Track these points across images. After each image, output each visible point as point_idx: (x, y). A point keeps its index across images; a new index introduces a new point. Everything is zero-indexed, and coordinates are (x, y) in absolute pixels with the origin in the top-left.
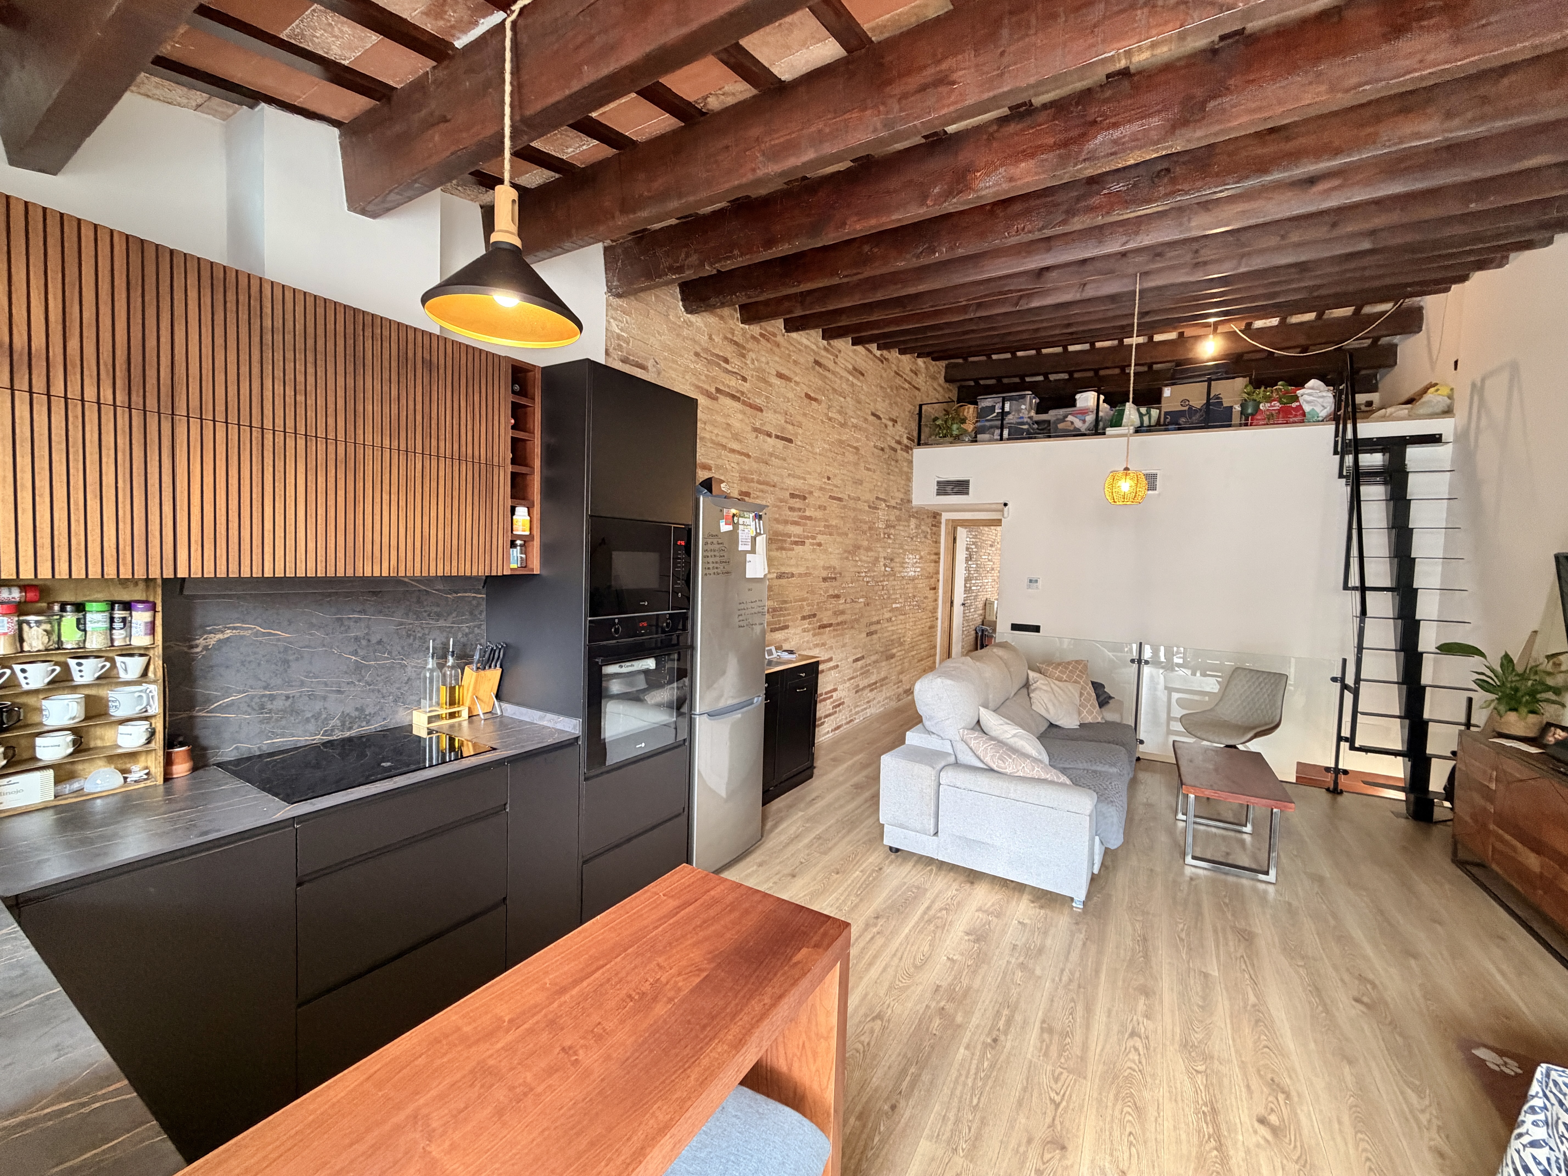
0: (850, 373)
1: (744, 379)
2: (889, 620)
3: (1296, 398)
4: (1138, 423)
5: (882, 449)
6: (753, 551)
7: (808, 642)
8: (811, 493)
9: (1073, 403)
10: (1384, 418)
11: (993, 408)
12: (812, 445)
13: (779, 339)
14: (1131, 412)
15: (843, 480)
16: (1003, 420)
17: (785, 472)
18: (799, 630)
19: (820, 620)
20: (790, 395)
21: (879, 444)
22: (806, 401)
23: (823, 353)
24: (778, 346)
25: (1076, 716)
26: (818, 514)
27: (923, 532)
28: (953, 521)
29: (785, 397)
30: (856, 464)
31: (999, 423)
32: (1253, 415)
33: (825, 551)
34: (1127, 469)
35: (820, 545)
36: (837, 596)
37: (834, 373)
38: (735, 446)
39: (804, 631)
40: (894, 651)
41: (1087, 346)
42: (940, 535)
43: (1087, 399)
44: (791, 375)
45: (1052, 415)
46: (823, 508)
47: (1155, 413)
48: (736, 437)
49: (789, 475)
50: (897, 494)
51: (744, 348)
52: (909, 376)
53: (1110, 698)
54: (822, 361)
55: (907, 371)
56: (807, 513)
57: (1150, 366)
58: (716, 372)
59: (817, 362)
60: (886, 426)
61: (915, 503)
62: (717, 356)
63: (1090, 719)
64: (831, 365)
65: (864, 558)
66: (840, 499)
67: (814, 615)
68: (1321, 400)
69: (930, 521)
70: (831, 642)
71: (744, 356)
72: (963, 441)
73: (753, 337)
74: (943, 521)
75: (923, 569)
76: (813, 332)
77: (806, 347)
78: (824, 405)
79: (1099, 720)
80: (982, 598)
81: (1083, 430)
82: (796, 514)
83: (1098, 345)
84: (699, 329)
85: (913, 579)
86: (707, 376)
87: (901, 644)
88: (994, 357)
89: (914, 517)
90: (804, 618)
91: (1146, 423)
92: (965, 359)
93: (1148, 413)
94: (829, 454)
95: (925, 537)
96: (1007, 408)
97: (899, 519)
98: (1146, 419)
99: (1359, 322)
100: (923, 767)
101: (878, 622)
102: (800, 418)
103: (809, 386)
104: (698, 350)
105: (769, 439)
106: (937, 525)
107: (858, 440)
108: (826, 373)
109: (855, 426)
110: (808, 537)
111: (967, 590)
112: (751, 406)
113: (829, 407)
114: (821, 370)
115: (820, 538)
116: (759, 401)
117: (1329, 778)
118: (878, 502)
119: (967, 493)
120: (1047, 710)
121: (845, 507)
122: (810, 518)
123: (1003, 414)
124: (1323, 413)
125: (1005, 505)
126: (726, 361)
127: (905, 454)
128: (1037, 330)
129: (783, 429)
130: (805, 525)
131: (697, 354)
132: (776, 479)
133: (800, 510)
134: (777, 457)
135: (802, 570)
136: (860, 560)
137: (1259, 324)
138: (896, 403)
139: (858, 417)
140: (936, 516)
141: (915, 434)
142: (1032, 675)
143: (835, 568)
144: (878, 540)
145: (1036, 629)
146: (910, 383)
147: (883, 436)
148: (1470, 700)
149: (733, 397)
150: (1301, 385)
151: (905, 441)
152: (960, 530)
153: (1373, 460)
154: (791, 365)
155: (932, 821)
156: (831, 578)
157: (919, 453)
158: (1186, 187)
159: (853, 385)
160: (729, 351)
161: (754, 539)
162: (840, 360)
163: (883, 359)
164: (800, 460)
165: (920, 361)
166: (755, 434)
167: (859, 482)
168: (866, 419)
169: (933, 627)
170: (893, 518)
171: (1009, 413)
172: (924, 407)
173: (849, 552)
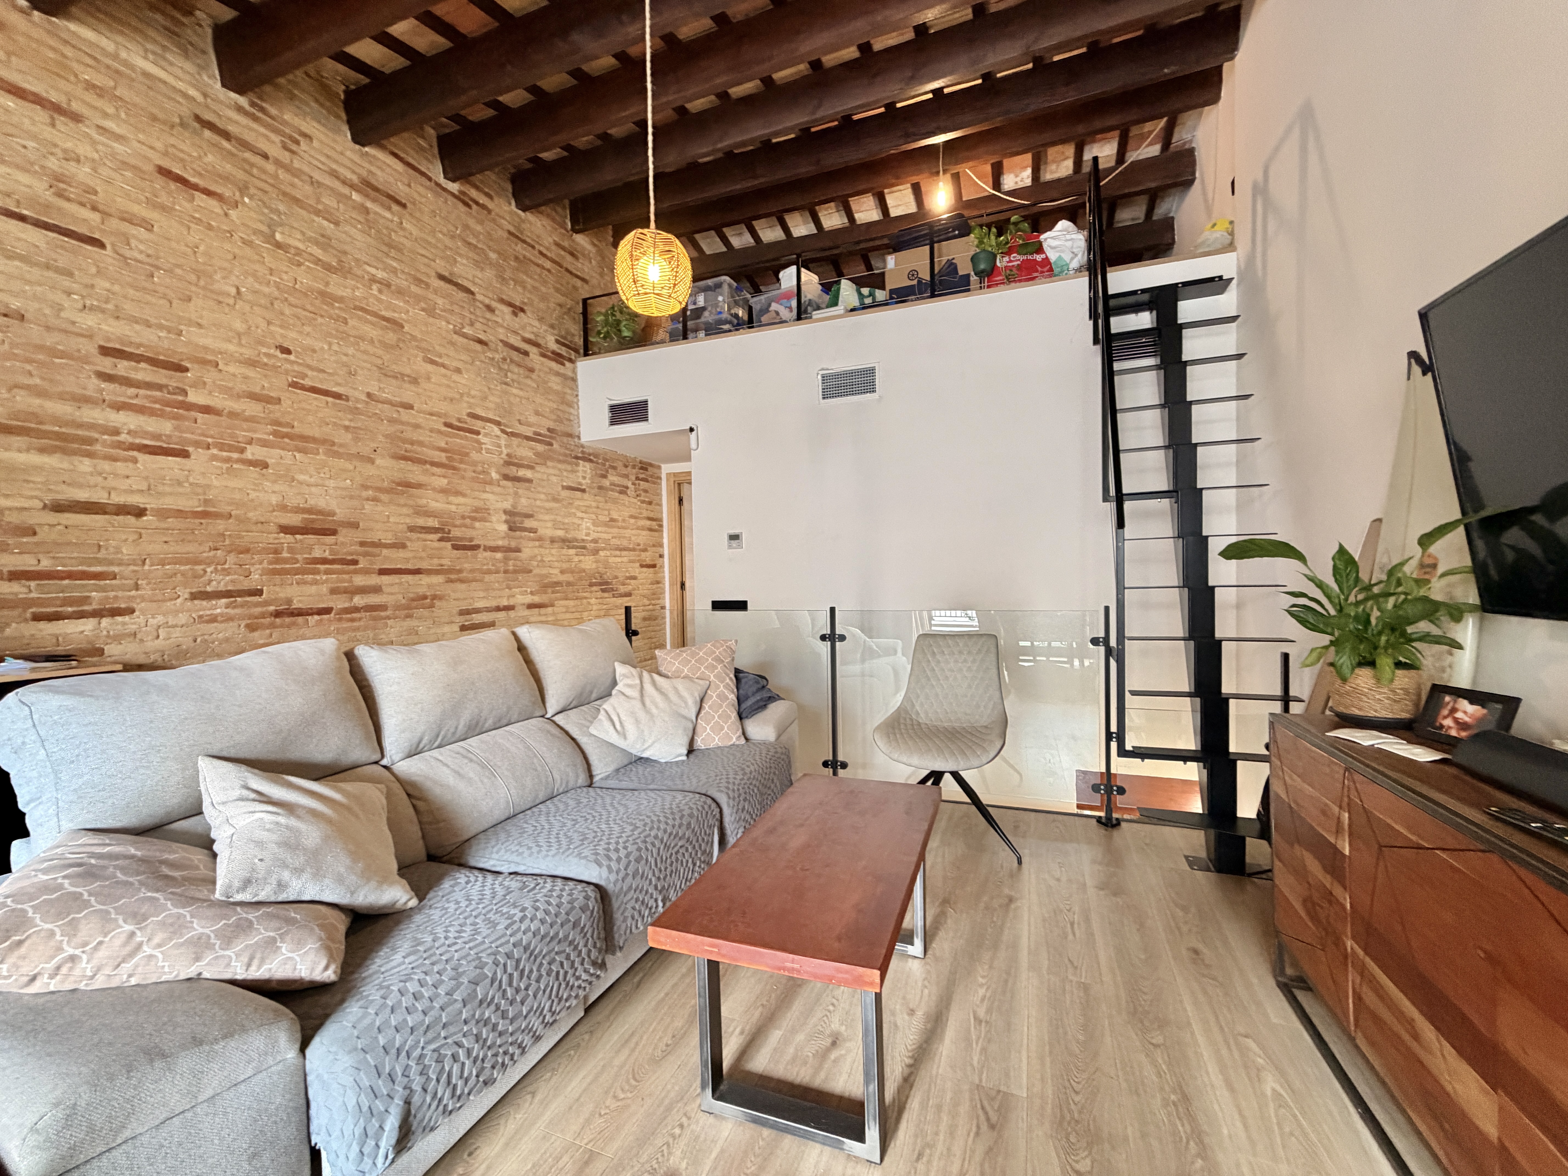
0: (352, 186)
3: (1040, 247)
4: (856, 303)
5: (480, 342)
8: (209, 363)
14: (848, 293)
15: (343, 364)
17: (71, 300)
20: (81, 148)
21: (467, 330)
23: (232, 115)
25: (682, 738)
26: (252, 408)
27: (612, 484)
30: (391, 347)
32: (990, 272)
33: (285, 478)
42: (657, 494)
43: (787, 276)
46: (259, 398)
47: (880, 294)
50: (533, 419)
53: (773, 699)
54: (226, 127)
59: (205, 124)
60: (490, 309)
61: (584, 439)
63: (713, 744)
64: (275, 151)
66: (337, 396)
67: (252, 592)
68: (1069, 244)
69: (633, 473)
74: (664, 476)
77: (145, 73)
78: (249, 214)
79: (734, 741)
81: (784, 317)
89: (584, 459)
90: (205, 596)
91: (867, 305)
93: (872, 294)
94: (276, 305)
95: (621, 492)
96: (702, 302)
97: (543, 457)
98: (866, 298)
103: (175, 158)
106: (651, 480)
107: (390, 307)
108: (248, 155)
109: (380, 282)
110: (201, 445)
114: (223, 144)
118: (474, 422)
119: (645, 419)
121: (355, 411)
122: (207, 410)
124: (1075, 264)
125: (692, 430)
127: (553, 365)
135: (181, 504)
138: (517, 281)
139: (393, 271)
140: (647, 467)
141: (580, 342)
145: (741, 606)
146: (555, 262)
147: (482, 323)
148: (1286, 657)
150: (1047, 230)
151: (554, 346)
152: (685, 486)
153: (1135, 320)
156: (312, 529)
157: (585, 367)
162: (307, 150)
163: (468, 201)
165: (581, 240)
168: (420, 282)
170: (524, 453)
171: (704, 308)
173: (379, 490)
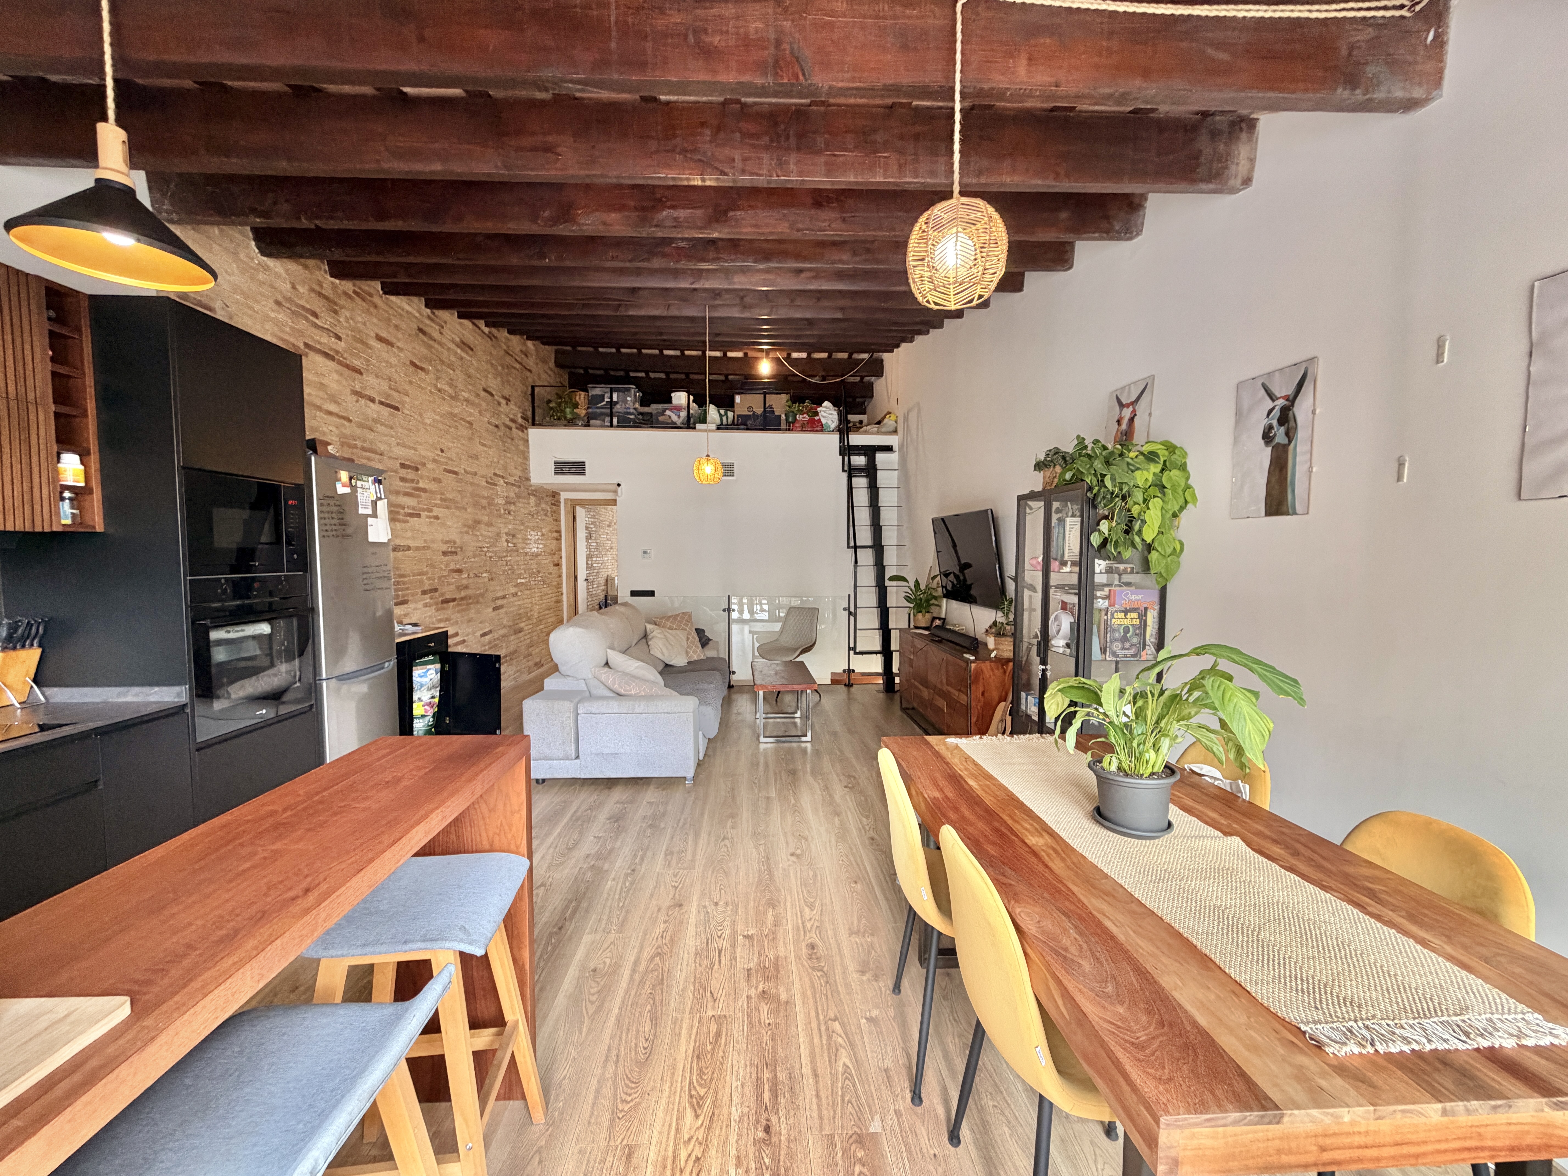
0: (458, 346)
1: (339, 338)
2: (515, 595)
3: (817, 414)
4: (719, 422)
5: (497, 426)
6: (374, 515)
7: (430, 617)
8: (424, 464)
9: (669, 400)
10: (866, 433)
11: (603, 397)
12: (421, 415)
13: (377, 300)
14: (713, 412)
15: (457, 454)
16: (611, 409)
17: (393, 441)
18: (420, 605)
19: (442, 595)
20: (394, 361)
21: (493, 421)
22: (412, 369)
23: (428, 322)
24: (376, 307)
25: (684, 656)
26: (433, 487)
27: (543, 510)
28: (572, 500)
29: (387, 362)
30: (470, 439)
31: (608, 411)
32: (793, 423)
33: (443, 525)
34: (708, 456)
35: (437, 518)
36: (459, 571)
37: (440, 343)
38: (333, 408)
39: (426, 605)
40: (522, 625)
41: (678, 353)
42: (559, 514)
43: (680, 398)
44: (394, 340)
45: (654, 408)
46: (437, 480)
47: (730, 414)
48: (333, 399)
49: (398, 444)
50: (515, 471)
51: (335, 304)
52: (520, 357)
53: (709, 640)
54: (425, 329)
55: (517, 350)
56: (421, 485)
57: (726, 376)
58: (302, 324)
59: (421, 330)
60: (499, 404)
61: (533, 481)
62: (303, 308)
63: (695, 658)
64: (436, 335)
65: (485, 533)
66: (456, 473)
67: (436, 590)
68: (831, 416)
69: (549, 499)
70: (456, 617)
71: (336, 312)
72: (577, 425)
73: (346, 294)
74: (562, 501)
75: (545, 546)
76: (415, 299)
77: (408, 312)
78: (432, 376)
79: (702, 657)
80: (604, 574)
81: (679, 424)
82: (408, 485)
83: (687, 353)
84: (278, 276)
85: (537, 555)
86: (292, 328)
87: (529, 618)
88: (601, 350)
89: (533, 495)
90: (424, 592)
91: (725, 422)
92: (574, 347)
93: (726, 414)
94: (440, 425)
95: (546, 515)
96: (615, 398)
97: (518, 496)
98: (724, 418)
99: (852, 363)
100: (561, 702)
101: (504, 597)
102: (407, 387)
103: (414, 354)
104: (280, 298)
105: (372, 404)
106: (557, 504)
107: (471, 415)
108: (431, 342)
109: (467, 400)
110: (424, 510)
111: (589, 567)
112: (348, 367)
113: (438, 378)
114: (426, 339)
115: (436, 511)
116: (357, 363)
117: (845, 677)
118: (496, 478)
119: (584, 474)
120: (663, 654)
121: (461, 481)
122: (424, 490)
123: (612, 404)
124: (832, 426)
125: (619, 485)
126: (316, 315)
127: (520, 433)
128: (636, 333)
129: (388, 396)
130: (419, 496)
131: (278, 303)
132: (383, 447)
133: (412, 481)
134: (382, 424)
135: (419, 543)
136: (482, 535)
137: (795, 355)
138: (508, 381)
139: (470, 391)
140: (555, 495)
141: (529, 414)
142: (649, 627)
143: (455, 542)
144: (500, 516)
145: (651, 593)
146: (520, 363)
147: (497, 414)
148: (909, 614)
149: (326, 355)
150: (820, 404)
151: (520, 420)
152: (578, 508)
153: (859, 460)
154: (392, 329)
155: (573, 747)
156: (451, 552)
157: (534, 433)
158: (725, 256)
159: (462, 358)
160: (317, 305)
161: (374, 503)
162: (446, 331)
163: (491, 336)
164: (410, 430)
165: (530, 343)
166: (355, 398)
167: (475, 457)
168: (478, 395)
169: (559, 602)
170: (512, 495)
171: (617, 403)
172: (537, 390)
173: (469, 527)
